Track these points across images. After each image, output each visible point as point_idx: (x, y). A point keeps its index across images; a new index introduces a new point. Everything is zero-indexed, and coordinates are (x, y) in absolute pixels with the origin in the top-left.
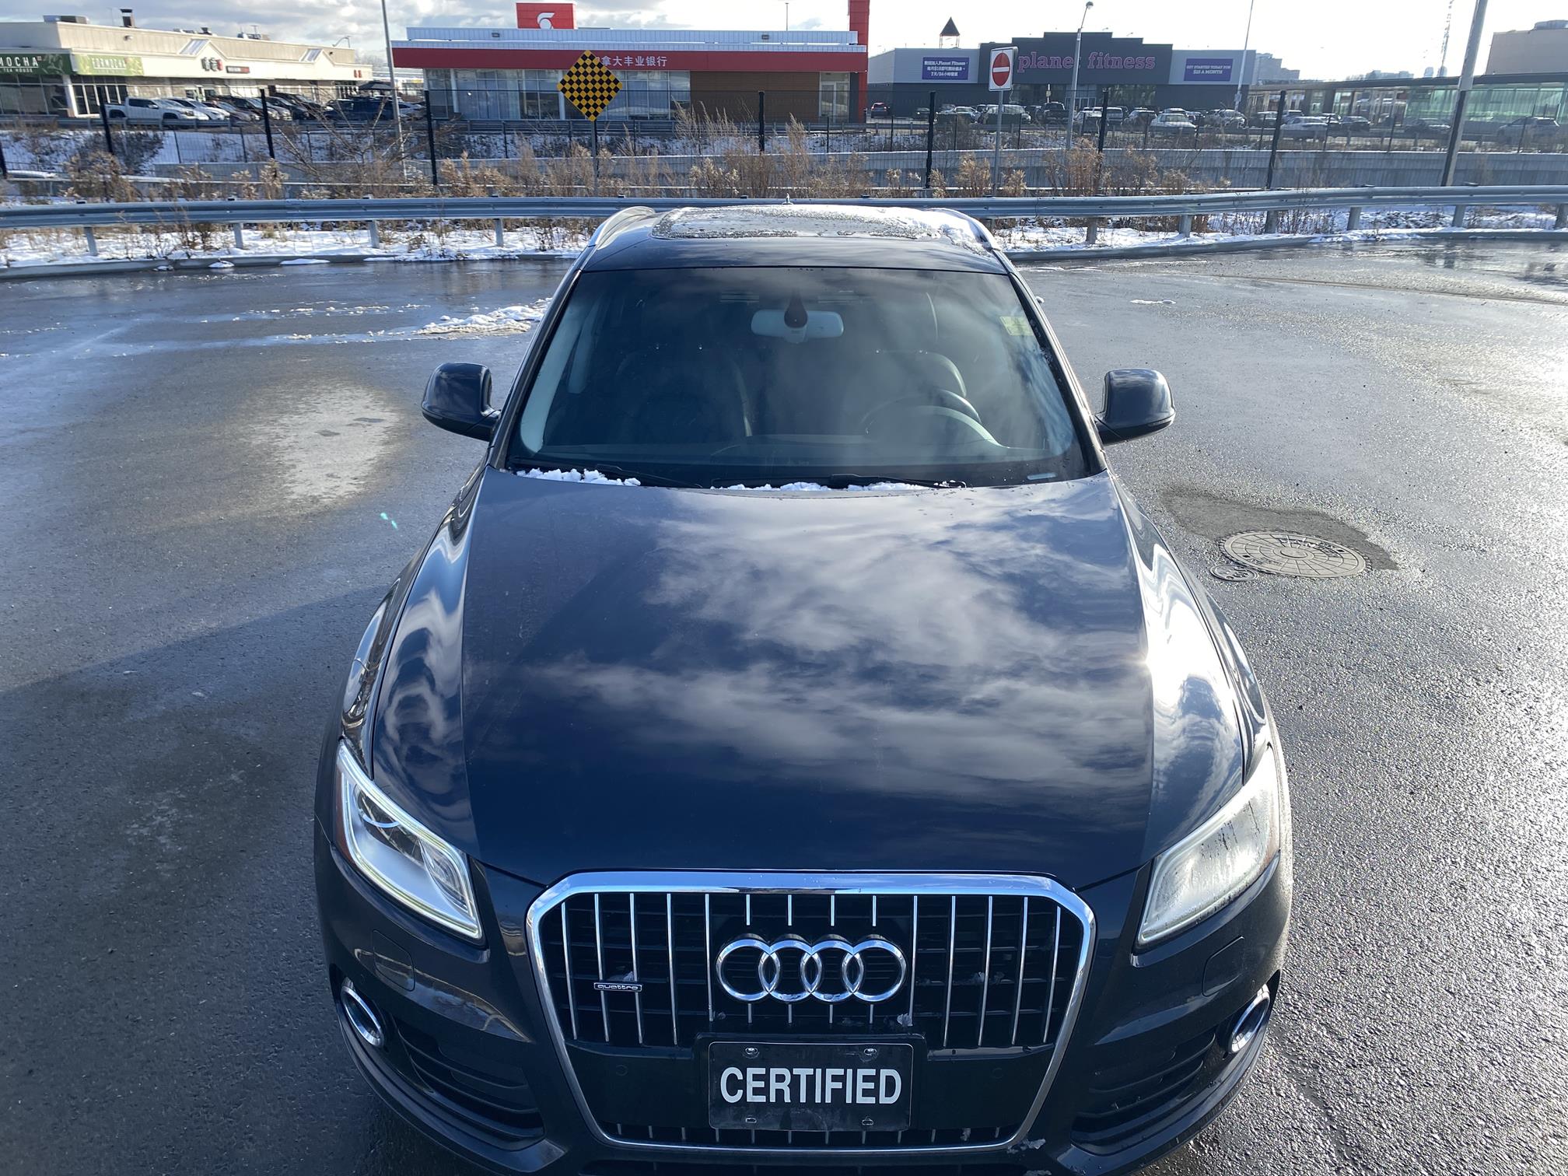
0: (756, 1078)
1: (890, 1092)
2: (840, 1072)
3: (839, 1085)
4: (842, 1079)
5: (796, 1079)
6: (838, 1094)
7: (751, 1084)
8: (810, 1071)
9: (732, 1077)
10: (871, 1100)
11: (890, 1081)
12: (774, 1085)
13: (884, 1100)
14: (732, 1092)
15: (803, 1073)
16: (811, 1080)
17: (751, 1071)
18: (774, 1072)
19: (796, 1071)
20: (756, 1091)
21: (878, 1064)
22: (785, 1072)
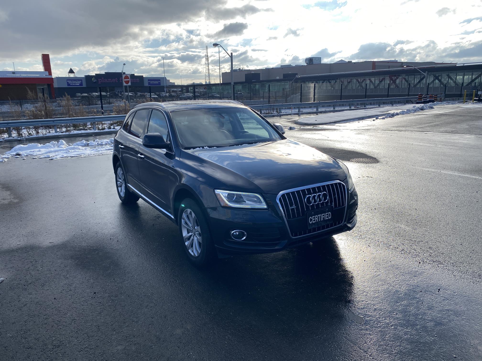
0: (314, 218)
1: (330, 217)
2: (323, 214)
3: (324, 217)
4: (324, 215)
5: (318, 217)
6: (324, 218)
7: (313, 219)
8: (320, 215)
9: (311, 218)
10: (328, 218)
11: (330, 214)
12: (316, 219)
13: (330, 218)
14: (311, 222)
15: (319, 215)
16: (320, 216)
17: (313, 217)
18: (316, 216)
19: (318, 215)
20: (314, 220)
21: (328, 212)
22: (317, 216)
